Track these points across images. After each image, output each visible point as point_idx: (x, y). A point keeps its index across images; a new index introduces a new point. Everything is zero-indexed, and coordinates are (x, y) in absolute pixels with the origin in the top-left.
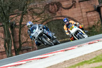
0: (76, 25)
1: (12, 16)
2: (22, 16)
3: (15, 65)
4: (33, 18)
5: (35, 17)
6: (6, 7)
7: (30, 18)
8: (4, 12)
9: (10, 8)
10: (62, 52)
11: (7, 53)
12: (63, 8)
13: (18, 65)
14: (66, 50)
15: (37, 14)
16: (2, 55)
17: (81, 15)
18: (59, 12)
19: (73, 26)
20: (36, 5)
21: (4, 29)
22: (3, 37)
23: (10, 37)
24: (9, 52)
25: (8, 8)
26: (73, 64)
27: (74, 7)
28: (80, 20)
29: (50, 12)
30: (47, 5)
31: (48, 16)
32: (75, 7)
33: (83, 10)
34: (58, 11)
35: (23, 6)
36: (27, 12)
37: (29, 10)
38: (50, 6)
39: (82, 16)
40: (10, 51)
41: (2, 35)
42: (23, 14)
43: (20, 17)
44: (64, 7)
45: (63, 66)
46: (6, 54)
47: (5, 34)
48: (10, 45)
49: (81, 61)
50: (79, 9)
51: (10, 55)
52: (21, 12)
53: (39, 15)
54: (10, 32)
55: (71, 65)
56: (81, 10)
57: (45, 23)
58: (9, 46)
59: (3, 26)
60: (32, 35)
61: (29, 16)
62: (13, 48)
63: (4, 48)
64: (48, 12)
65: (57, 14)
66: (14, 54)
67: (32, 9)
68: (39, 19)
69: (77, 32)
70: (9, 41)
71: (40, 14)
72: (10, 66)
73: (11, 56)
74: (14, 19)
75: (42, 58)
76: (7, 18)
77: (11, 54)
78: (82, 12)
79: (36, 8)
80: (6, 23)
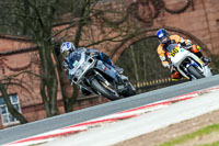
0: (183, 45)
1: (58, 28)
2: (80, 28)
3: (64, 134)
4: (103, 32)
5: (107, 30)
6: (45, 8)
7: (98, 32)
8: (40, 20)
9: (53, 10)
10: (166, 106)
11: (47, 108)
12: (168, 11)
13: (70, 133)
14: (173, 102)
15: (111, 24)
16: (36, 111)
17: (206, 26)
18: (159, 19)
19: (178, 47)
20: (110, 5)
21: (41, 57)
22: (37, 73)
23: (53, 72)
24: (50, 106)
25: (49, 10)
26: (189, 132)
27: (190, 8)
28: (204, 36)
29: (140, 20)
30: (133, 4)
31: (135, 28)
32: (193, 10)
33: (211, 16)
34: (156, 17)
35: (81, 7)
36: (89, 19)
37: (96, 16)
38: (141, 7)
39: (208, 28)
40: (53, 103)
41: (37, 69)
42: (81, 24)
43: (74, 30)
44: (170, 8)
45: (167, 136)
46: (44, 109)
47: (42, 66)
48: (54, 89)
49: (205, 126)
50: (202, 12)
51: (53, 112)
52: (78, 19)
53: (116, 25)
54: (54, 62)
55: (184, 133)
56: (206, 15)
57: (129, 42)
58: (50, 93)
59: (37, 48)
60: (71, 72)
61: (94, 28)
62: (59, 97)
63: (40, 97)
64: (136, 20)
65: (155, 23)
66: (62, 109)
67: (100, 12)
68: (115, 34)
69: (186, 61)
70: (51, 81)
71: (118, 24)
72: (53, 136)
73: (56, 114)
74: (63, 34)
75: (121, 119)
76: (48, 32)
77: (56, 109)
78: (207, 21)
79: (109, 11)
80: (45, 43)
